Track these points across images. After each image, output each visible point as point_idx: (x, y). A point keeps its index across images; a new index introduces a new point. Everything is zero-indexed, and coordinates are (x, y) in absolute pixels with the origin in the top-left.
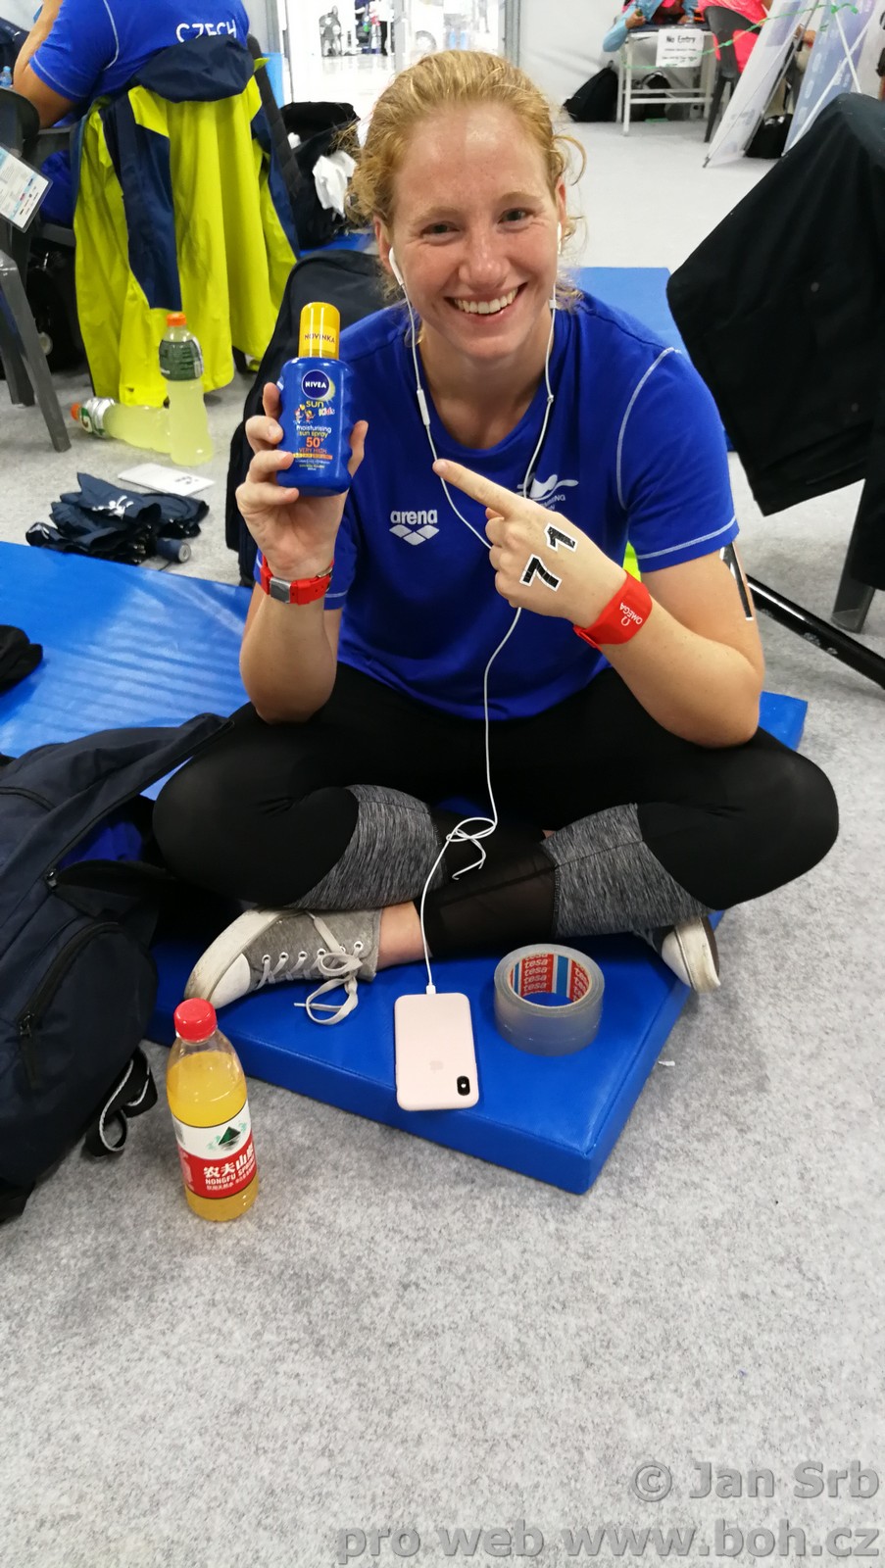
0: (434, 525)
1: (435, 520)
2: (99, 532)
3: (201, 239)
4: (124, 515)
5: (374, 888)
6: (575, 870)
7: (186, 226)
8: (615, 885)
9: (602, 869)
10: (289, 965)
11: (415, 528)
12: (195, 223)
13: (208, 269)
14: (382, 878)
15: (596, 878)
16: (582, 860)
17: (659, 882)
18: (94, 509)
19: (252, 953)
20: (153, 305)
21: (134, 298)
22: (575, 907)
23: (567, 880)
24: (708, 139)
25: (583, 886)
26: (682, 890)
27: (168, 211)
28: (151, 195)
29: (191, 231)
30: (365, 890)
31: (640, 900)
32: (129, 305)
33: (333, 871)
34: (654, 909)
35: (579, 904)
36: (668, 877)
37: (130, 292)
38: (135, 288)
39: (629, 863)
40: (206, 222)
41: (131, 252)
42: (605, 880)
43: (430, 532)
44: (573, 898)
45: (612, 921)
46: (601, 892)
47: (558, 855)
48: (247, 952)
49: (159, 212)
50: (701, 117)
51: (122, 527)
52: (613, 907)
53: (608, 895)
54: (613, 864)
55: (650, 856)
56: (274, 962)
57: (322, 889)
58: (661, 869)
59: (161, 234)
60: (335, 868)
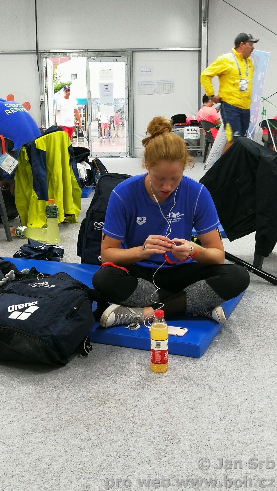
0: (145, 220)
1: (146, 219)
2: (36, 254)
3: (56, 178)
4: (44, 249)
5: (143, 299)
6: (191, 293)
7: (50, 175)
8: (200, 295)
9: (197, 291)
10: (124, 317)
11: (141, 221)
12: (54, 174)
13: (57, 188)
14: (145, 297)
15: (196, 293)
16: (192, 290)
17: (211, 292)
18: (35, 248)
19: (116, 311)
20: (39, 199)
21: (34, 197)
22: (191, 302)
23: (189, 296)
24: (204, 161)
25: (193, 296)
26: (216, 294)
27: (45, 172)
28: (40, 168)
29: (52, 177)
30: (141, 299)
31: (206, 298)
32: (32, 199)
33: (134, 292)
34: (210, 300)
35: (192, 300)
36: (213, 291)
37: (33, 195)
38: (34, 194)
39: (204, 289)
40: (57, 173)
41: (34, 183)
42: (198, 294)
43: (144, 222)
44: (191, 299)
45: (200, 305)
46: (197, 297)
47: (187, 291)
48: (114, 311)
49: (42, 172)
50: (201, 155)
51: (44, 253)
52: (200, 301)
53: (199, 298)
54: (200, 290)
55: (208, 286)
56: (120, 316)
57: (132, 297)
58: (211, 289)
59: (43, 178)
60: (135, 291)
